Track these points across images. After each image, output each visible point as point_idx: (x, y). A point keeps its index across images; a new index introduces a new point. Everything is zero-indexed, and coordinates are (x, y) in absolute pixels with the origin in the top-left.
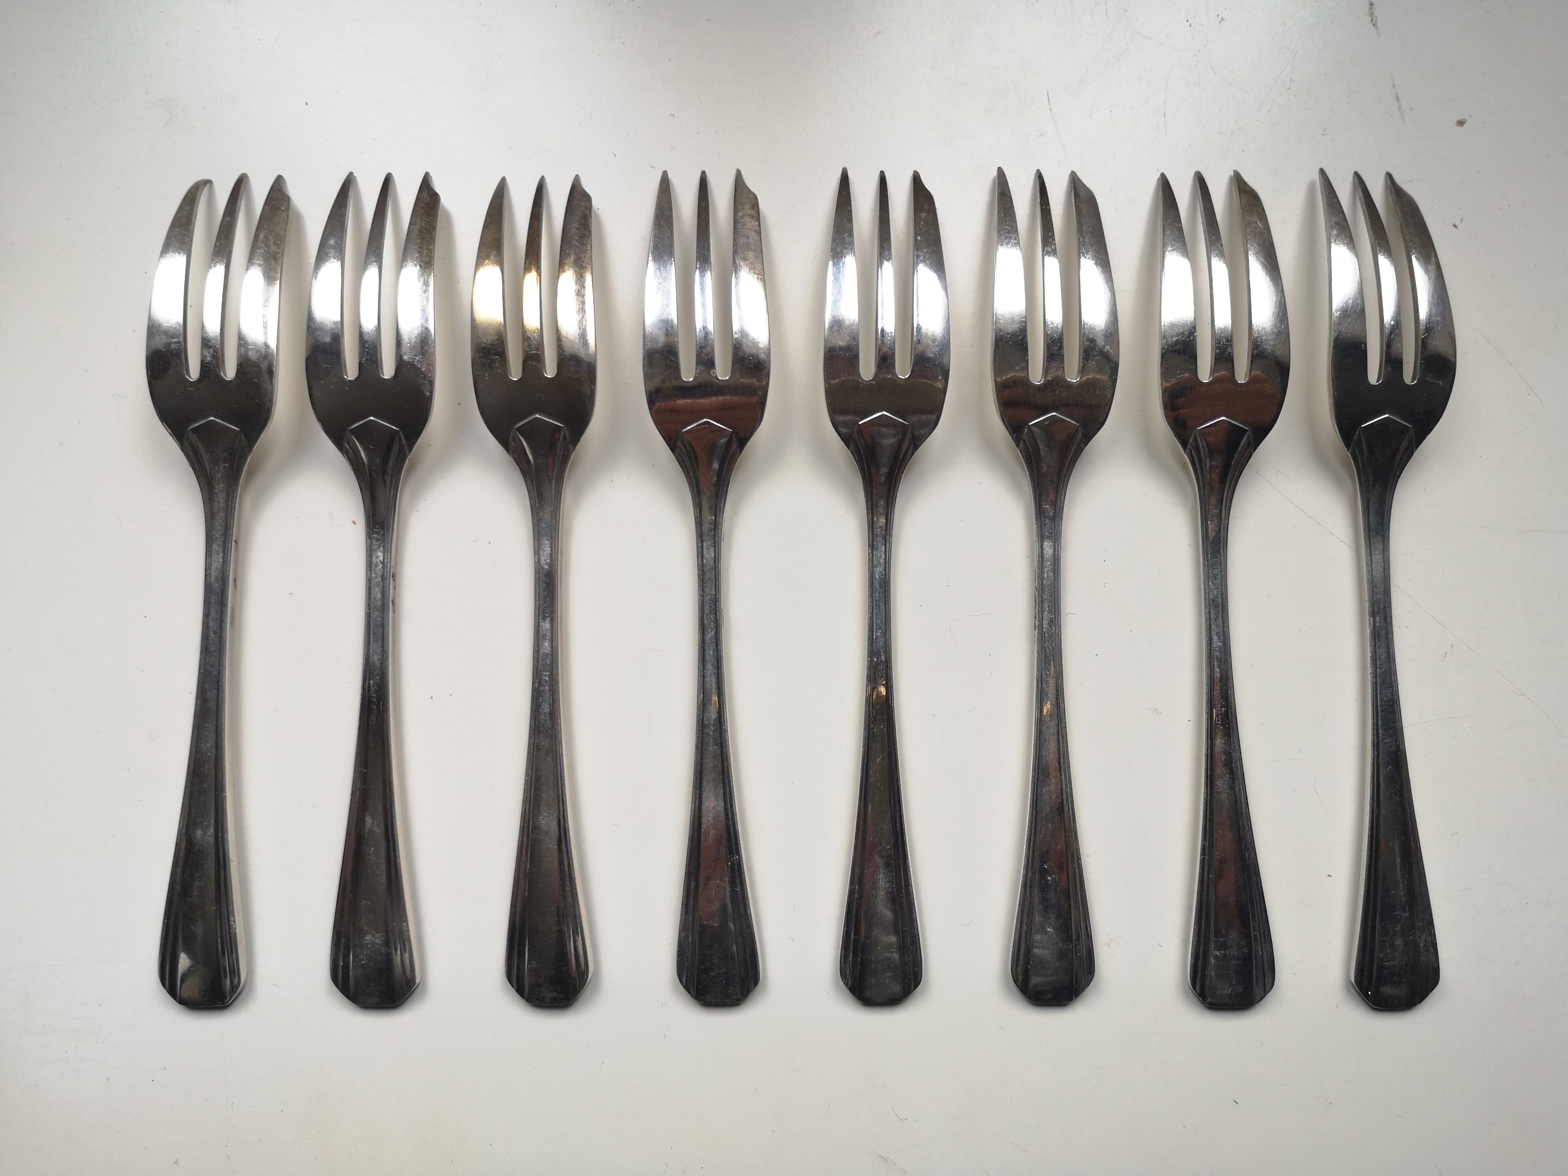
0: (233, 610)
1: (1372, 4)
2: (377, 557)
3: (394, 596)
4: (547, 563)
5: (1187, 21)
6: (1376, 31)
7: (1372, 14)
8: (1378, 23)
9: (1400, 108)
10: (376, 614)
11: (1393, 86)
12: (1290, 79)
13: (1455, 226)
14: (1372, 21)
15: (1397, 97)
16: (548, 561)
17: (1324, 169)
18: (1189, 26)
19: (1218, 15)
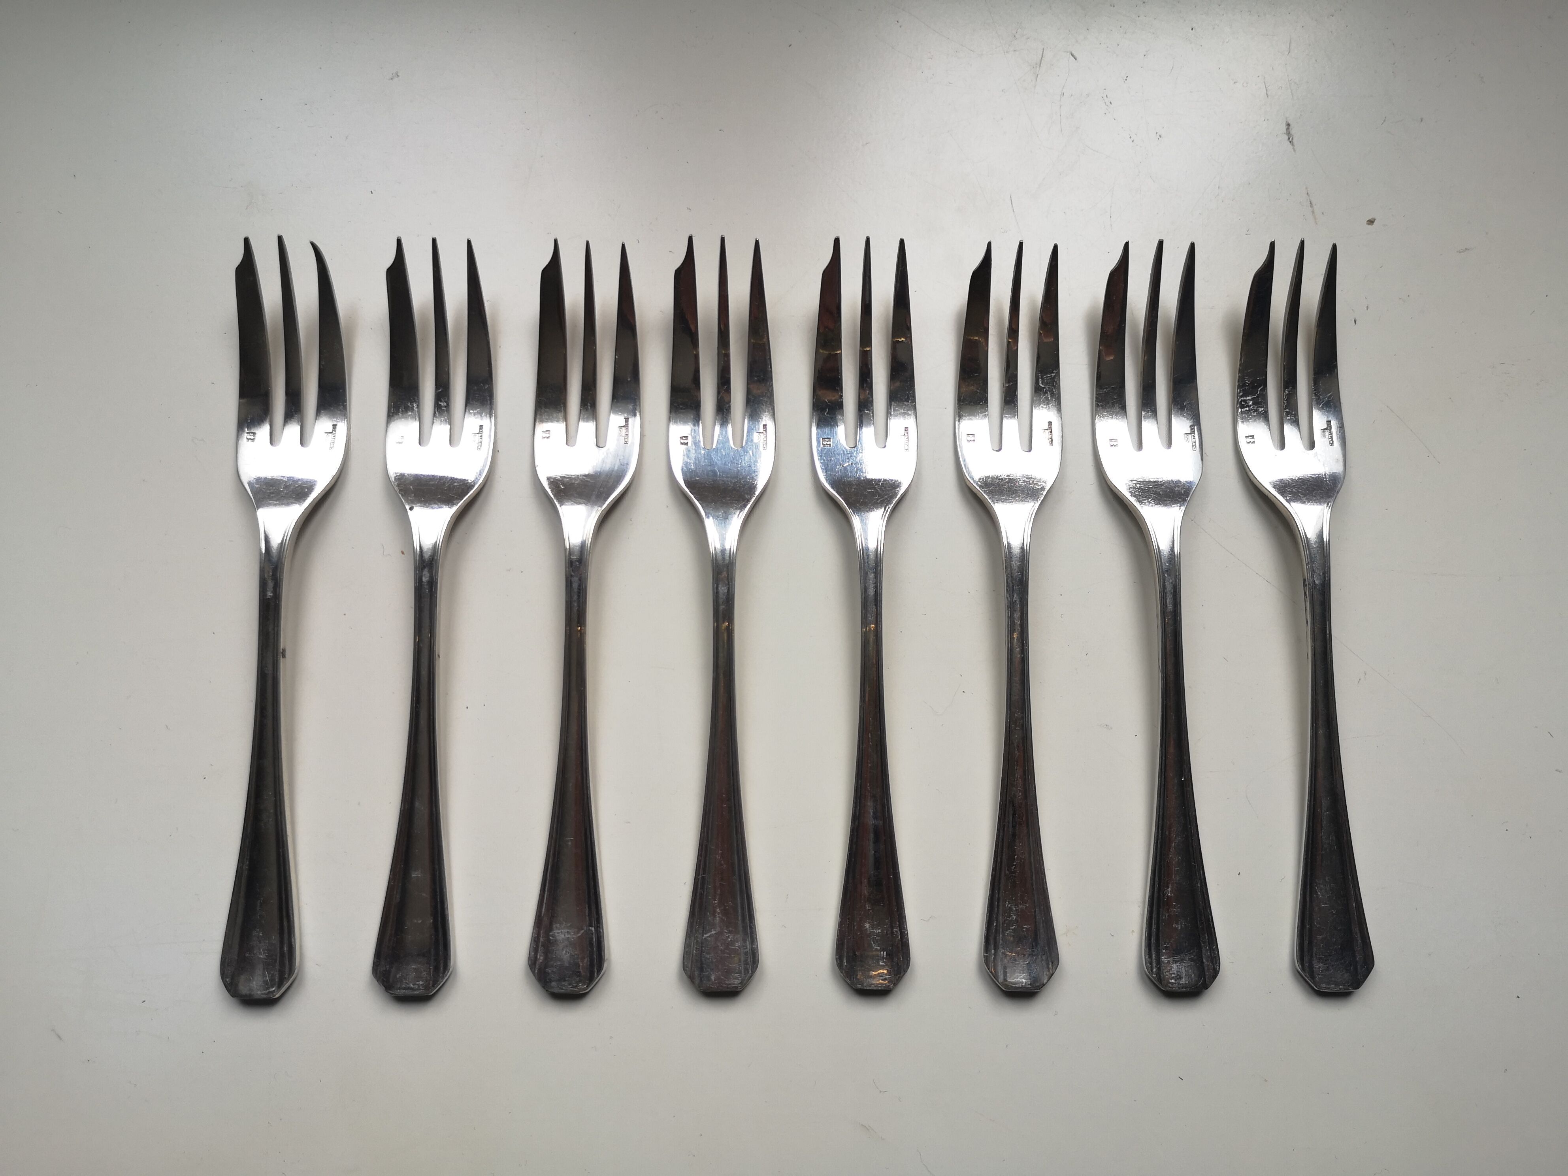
1: (1288, 125)
5: (1130, 137)
6: (1292, 147)
8: (1295, 141)
11: (1308, 194)
12: (1219, 187)
14: (1289, 139)
15: (1311, 203)
18: (1131, 141)
19: (1157, 133)
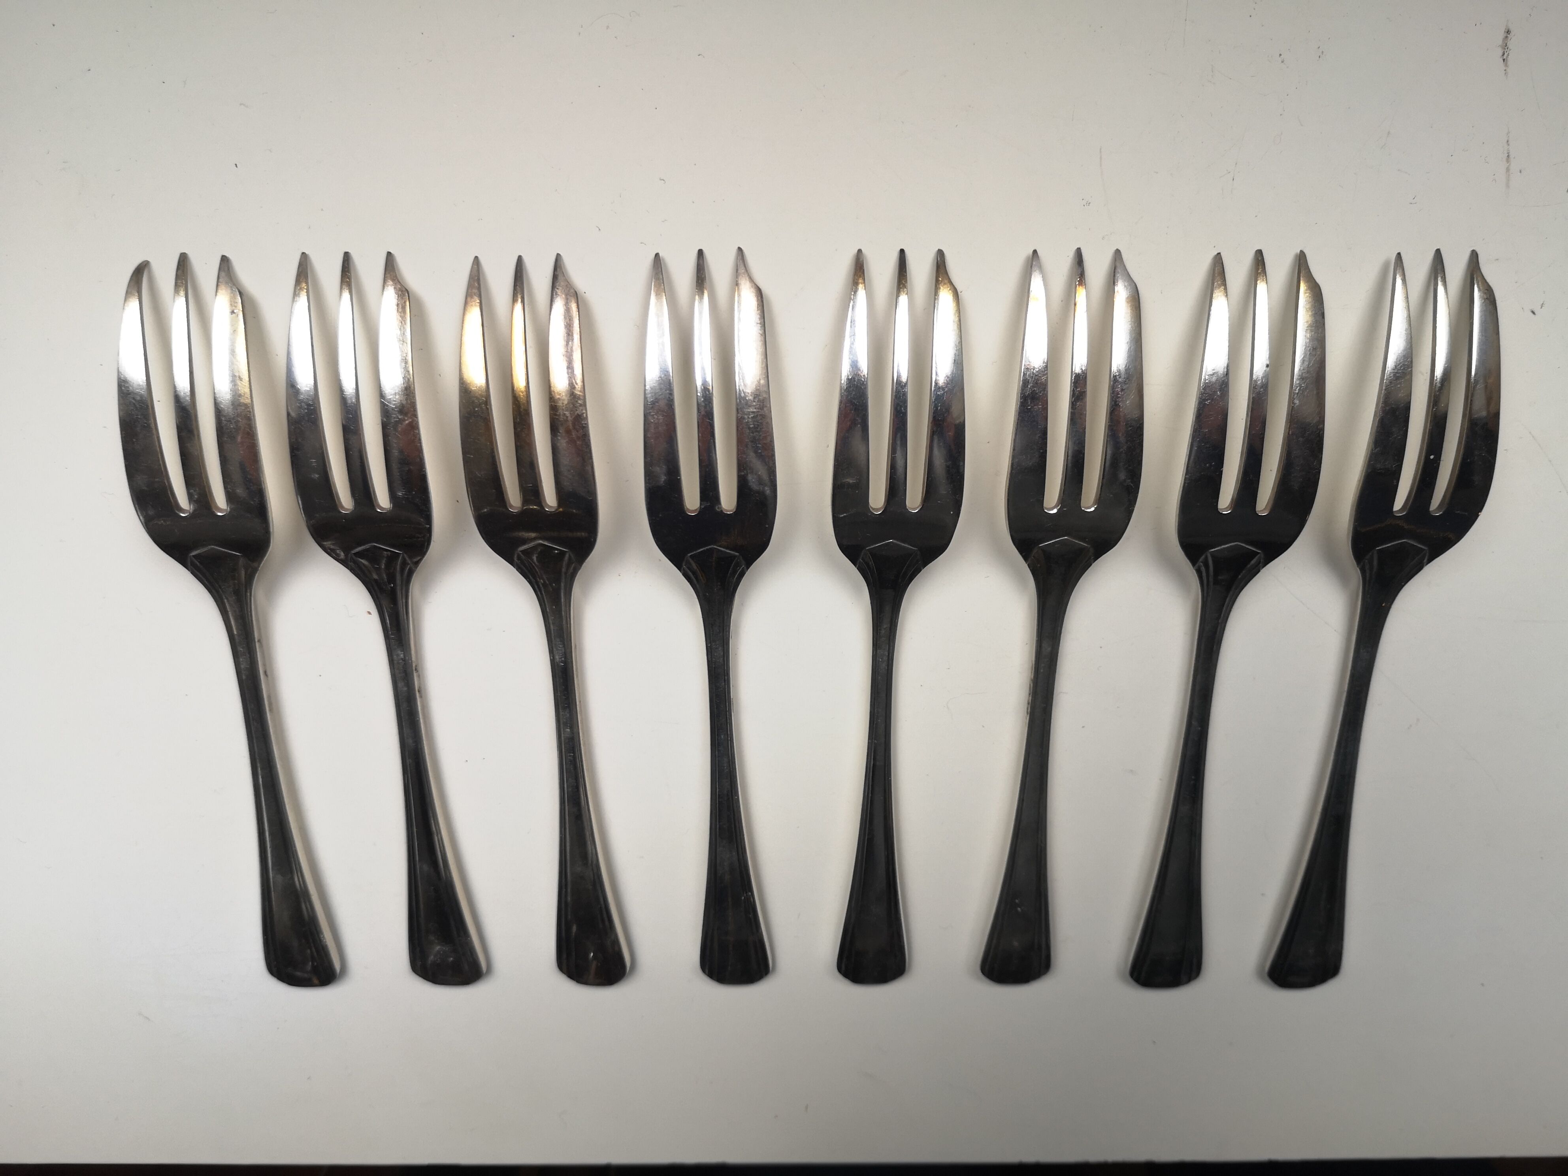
0: (269, 697)
2: (398, 655)
3: (420, 684)
4: (562, 661)
7: (1505, 46)
9: (1508, 170)
10: (404, 706)
13: (1533, 313)
16: (563, 659)
17: (1402, 255)
